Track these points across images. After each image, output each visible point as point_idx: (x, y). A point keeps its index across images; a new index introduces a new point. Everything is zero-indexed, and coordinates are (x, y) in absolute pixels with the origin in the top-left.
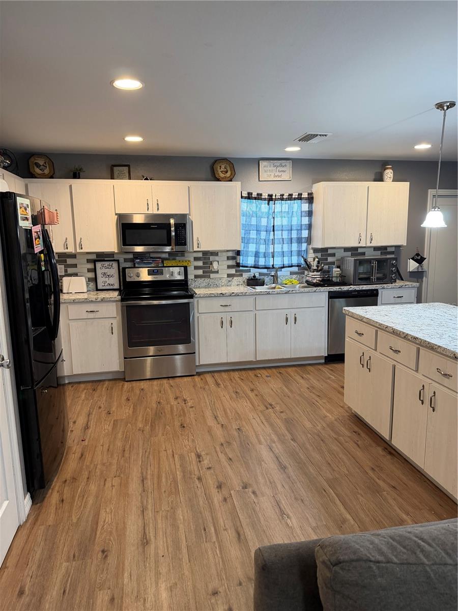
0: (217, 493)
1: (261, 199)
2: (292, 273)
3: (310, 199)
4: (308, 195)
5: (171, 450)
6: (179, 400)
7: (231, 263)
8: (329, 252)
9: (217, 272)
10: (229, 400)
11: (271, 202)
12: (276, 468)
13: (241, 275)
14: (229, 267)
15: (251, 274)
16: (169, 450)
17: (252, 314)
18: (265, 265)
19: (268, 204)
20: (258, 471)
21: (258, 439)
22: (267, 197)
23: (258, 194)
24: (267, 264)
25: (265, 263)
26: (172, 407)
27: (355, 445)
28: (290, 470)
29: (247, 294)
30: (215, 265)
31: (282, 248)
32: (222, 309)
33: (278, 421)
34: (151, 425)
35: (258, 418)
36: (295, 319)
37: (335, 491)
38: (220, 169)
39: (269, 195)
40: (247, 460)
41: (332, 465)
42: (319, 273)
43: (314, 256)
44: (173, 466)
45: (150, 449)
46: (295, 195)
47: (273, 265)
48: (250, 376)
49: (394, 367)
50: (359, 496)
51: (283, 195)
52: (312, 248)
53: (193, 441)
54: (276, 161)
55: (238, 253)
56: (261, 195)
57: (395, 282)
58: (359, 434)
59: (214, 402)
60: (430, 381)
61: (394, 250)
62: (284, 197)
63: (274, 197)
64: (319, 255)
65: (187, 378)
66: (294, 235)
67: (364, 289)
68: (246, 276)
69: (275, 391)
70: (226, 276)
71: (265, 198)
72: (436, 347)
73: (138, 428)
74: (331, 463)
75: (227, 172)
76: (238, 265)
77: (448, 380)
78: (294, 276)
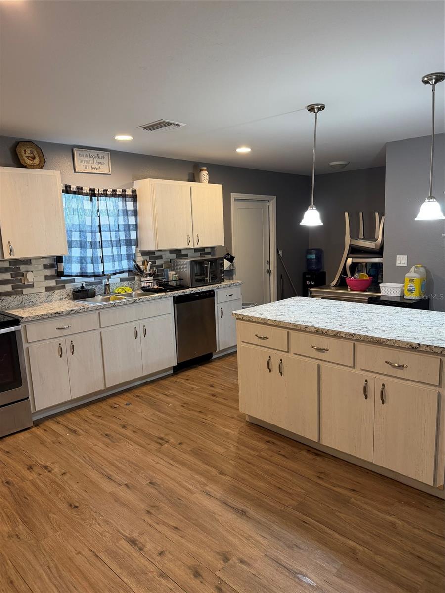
0: (202, 585)
1: (82, 194)
2: (122, 280)
3: (134, 198)
4: (132, 192)
5: (86, 549)
6: (36, 469)
7: (49, 272)
8: (156, 255)
9: (32, 286)
10: (106, 448)
11: (93, 198)
12: (236, 516)
13: (64, 287)
14: (47, 278)
15: (76, 285)
16: (83, 550)
17: (97, 333)
18: (94, 273)
19: (91, 200)
20: (221, 530)
21: (184, 487)
22: (88, 192)
23: (78, 188)
24: (96, 271)
25: (94, 269)
26: (33, 483)
27: (280, 456)
28: (251, 512)
29: (90, 309)
30: (30, 277)
31: (112, 252)
32: (59, 333)
33: (186, 456)
34: (25, 523)
35: (162, 460)
36: (145, 331)
37: (314, 518)
38: (25, 153)
39: (91, 190)
40: (196, 520)
41: (283, 488)
42: (152, 278)
43: (143, 260)
44: (110, 573)
45: (52, 560)
46: (119, 192)
47: (103, 272)
48: (105, 409)
49: (319, 366)
50: (337, 514)
51: (107, 190)
52: (140, 251)
53: (107, 522)
54: (92, 151)
55: (59, 259)
56: (82, 189)
57: (224, 281)
58: (274, 443)
59: (88, 456)
60: (375, 375)
61: (210, 251)
62: (108, 193)
63: (96, 192)
64: (147, 258)
65: (23, 433)
66: (122, 236)
67: (203, 290)
68: (69, 287)
69: (152, 420)
70: (44, 290)
71: (87, 193)
72: (384, 340)
73: (6, 535)
74: (281, 487)
75: (34, 158)
76: (60, 274)
77: (402, 371)
78: (125, 283)
